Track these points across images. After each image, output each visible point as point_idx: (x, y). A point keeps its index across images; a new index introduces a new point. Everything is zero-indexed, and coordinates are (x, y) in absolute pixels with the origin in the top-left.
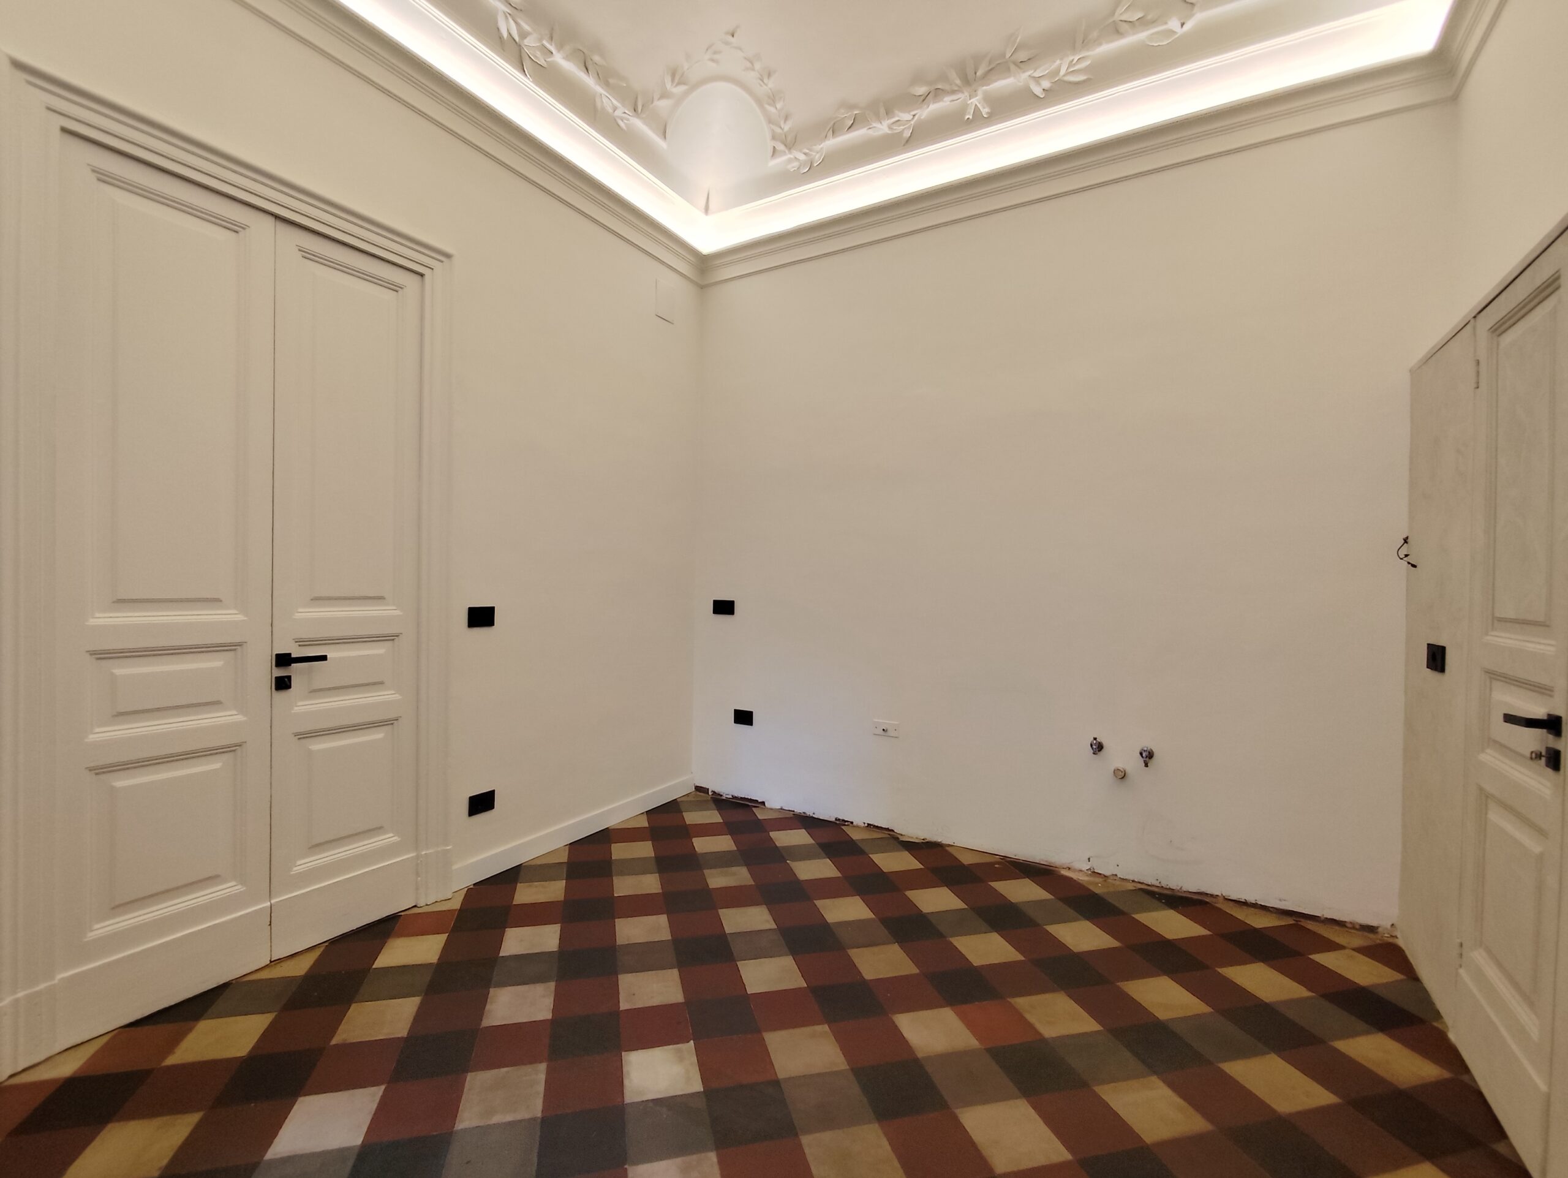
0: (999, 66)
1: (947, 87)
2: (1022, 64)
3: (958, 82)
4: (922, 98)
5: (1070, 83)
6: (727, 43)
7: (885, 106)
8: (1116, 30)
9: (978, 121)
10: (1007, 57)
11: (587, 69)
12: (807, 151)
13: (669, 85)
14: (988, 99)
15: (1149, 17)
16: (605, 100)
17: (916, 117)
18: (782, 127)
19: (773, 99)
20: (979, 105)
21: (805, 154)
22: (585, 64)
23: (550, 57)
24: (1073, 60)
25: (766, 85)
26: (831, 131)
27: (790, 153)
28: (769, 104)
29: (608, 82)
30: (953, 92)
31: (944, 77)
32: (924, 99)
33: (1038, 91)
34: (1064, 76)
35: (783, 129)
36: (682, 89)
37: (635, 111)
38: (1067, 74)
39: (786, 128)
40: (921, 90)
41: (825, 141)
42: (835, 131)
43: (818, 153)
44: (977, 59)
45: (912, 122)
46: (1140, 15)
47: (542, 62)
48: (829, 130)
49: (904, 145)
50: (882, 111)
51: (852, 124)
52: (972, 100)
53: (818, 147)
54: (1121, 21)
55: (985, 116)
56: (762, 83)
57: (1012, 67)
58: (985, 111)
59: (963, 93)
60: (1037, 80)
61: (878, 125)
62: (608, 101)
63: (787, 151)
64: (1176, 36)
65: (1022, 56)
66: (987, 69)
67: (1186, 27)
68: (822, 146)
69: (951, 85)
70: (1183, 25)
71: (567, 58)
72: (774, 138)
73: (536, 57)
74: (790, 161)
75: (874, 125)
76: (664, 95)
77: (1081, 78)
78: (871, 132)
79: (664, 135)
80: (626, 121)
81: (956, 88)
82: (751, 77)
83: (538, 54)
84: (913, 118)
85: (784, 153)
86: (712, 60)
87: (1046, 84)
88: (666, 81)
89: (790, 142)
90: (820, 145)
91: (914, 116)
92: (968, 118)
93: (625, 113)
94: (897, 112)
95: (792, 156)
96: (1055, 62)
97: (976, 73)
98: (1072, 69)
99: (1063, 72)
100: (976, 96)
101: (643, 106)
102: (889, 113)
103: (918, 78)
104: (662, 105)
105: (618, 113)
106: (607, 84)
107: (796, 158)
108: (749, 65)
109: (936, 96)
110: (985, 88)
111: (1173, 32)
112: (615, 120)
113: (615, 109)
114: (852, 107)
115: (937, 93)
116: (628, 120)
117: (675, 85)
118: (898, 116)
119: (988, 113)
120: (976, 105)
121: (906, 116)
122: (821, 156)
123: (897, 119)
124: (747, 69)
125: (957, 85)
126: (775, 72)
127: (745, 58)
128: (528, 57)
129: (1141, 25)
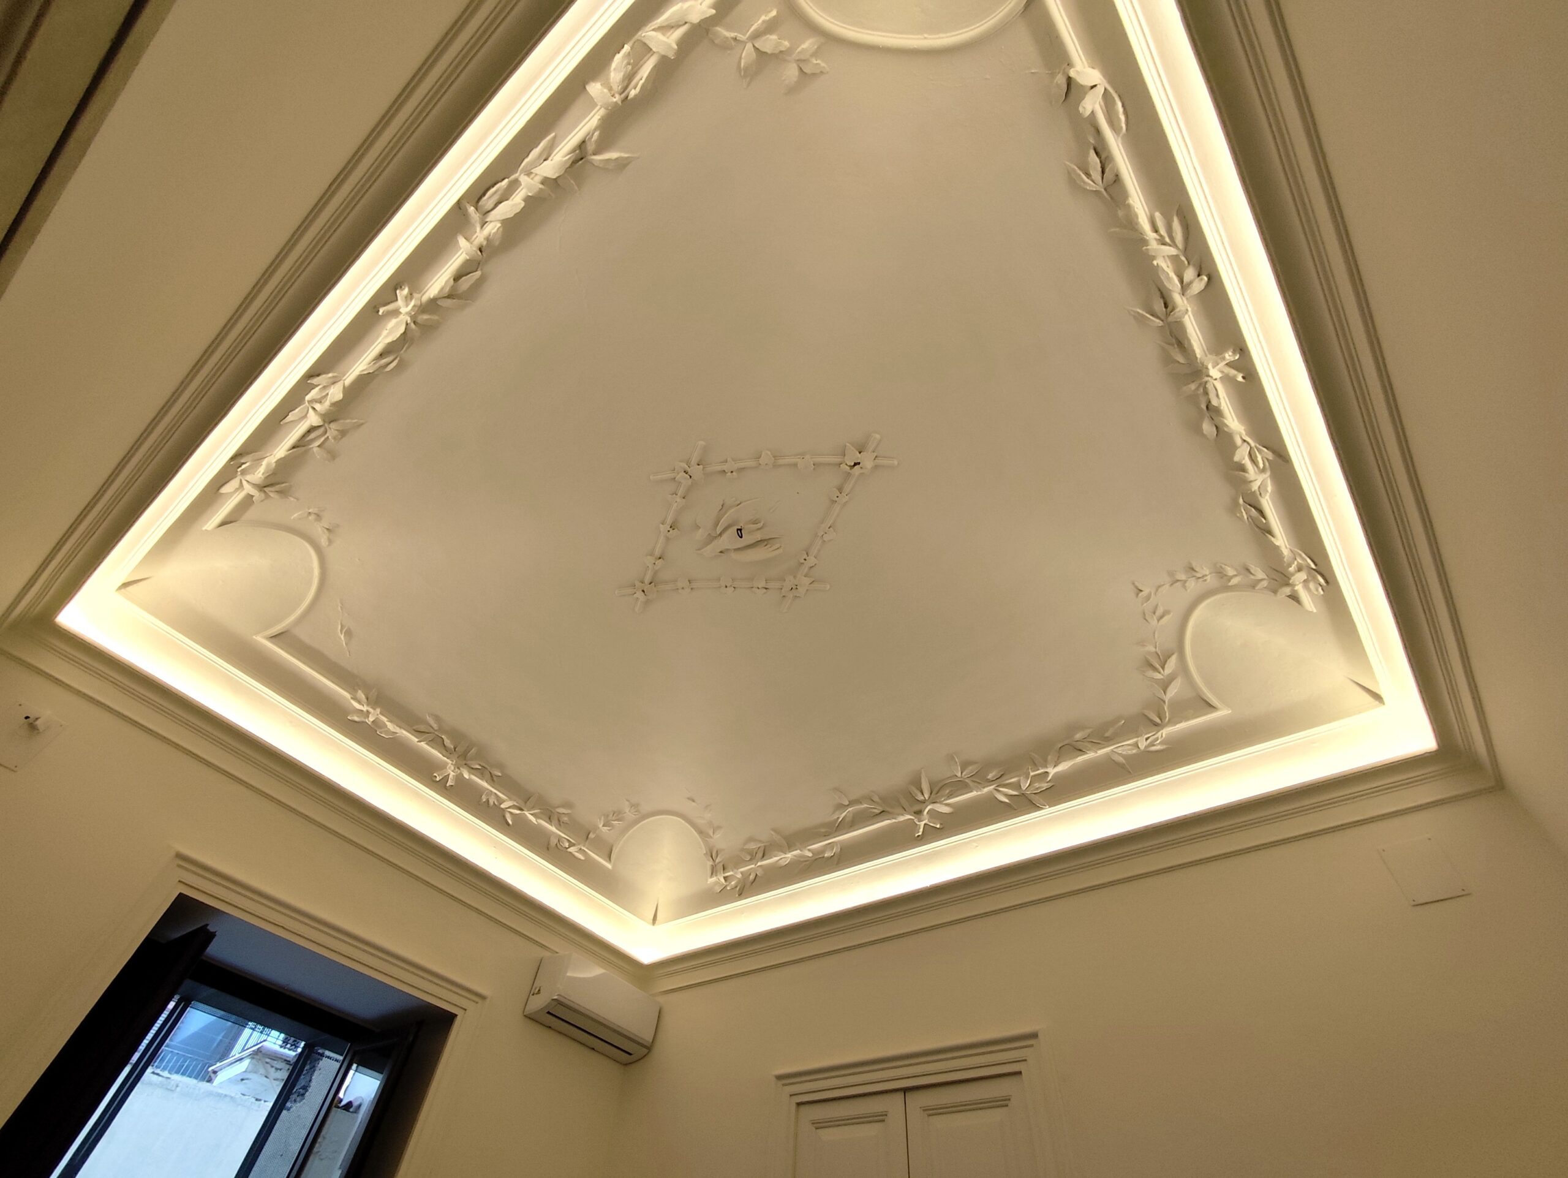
0: (1173, 334)
1: (1203, 398)
2: (1169, 307)
3: (1193, 386)
5: (1185, 241)
9: (1245, 367)
10: (1161, 324)
11: (1080, 750)
13: (1158, 676)
14: (1215, 350)
15: (1091, 142)
16: (1119, 751)
17: (1244, 437)
18: (1260, 578)
19: (1223, 575)
20: (1225, 362)
22: (1075, 748)
23: (1048, 776)
24: (1156, 240)
25: (1204, 576)
26: (1263, 534)
28: (1229, 580)
29: (1106, 738)
30: (1208, 394)
31: (1193, 399)
32: (1220, 427)
33: (1199, 285)
34: (1176, 250)
35: (1263, 580)
36: (1171, 663)
37: (1155, 725)
38: (1173, 244)
39: (1262, 575)
40: (1207, 428)
41: (1279, 546)
42: (1264, 530)
43: (1296, 559)
44: (1167, 358)
45: (1253, 444)
46: (1092, 154)
47: (1045, 786)
48: (1266, 539)
50: (1235, 475)
51: (1256, 510)
52: (1218, 372)
53: (1288, 555)
55: (1237, 355)
56: (1201, 579)
57: (1173, 319)
58: (1231, 356)
59: (1207, 380)
60: (1184, 287)
61: (1258, 484)
62: (1123, 748)
64: (1110, 92)
65: (1159, 306)
66: (1176, 349)
67: (1095, 78)
68: (1286, 551)
69: (1200, 394)
70: (1094, 88)
71: (1060, 762)
72: (1275, 592)
73: (1037, 789)
74: (1307, 589)
76: (1165, 685)
77: (1178, 225)
78: (1267, 493)
79: (1211, 707)
80: (1158, 742)
81: (1201, 390)
82: (1195, 586)
83: (1037, 785)
84: (1248, 443)
85: (1296, 590)
86: (1159, 620)
87: (1190, 274)
89: (1280, 578)
90: (1284, 553)
91: (1242, 441)
92: (1244, 378)
93: (1147, 739)
94: (1238, 460)
95: (1301, 584)
96: (1160, 262)
97: (1184, 363)
98: (1168, 241)
99: (1172, 251)
100: (1209, 367)
101: (1158, 714)
102: (1240, 468)
103: (1194, 427)
104: (1174, 692)
105: (1143, 745)
106: (1108, 740)
107: (1303, 582)
108: (1179, 583)
110: (1200, 354)
112: (1148, 752)
113: (1136, 745)
114: (1236, 501)
115: (1213, 412)
116: (1157, 739)
117: (1161, 669)
118: (1243, 459)
119: (1234, 352)
120: (1223, 367)
121: (1244, 451)
122: (1300, 555)
123: (1247, 462)
124: (1184, 587)
125: (1197, 389)
126: (1190, 564)
127: (1172, 584)
128: (1033, 795)
129: (1101, 151)
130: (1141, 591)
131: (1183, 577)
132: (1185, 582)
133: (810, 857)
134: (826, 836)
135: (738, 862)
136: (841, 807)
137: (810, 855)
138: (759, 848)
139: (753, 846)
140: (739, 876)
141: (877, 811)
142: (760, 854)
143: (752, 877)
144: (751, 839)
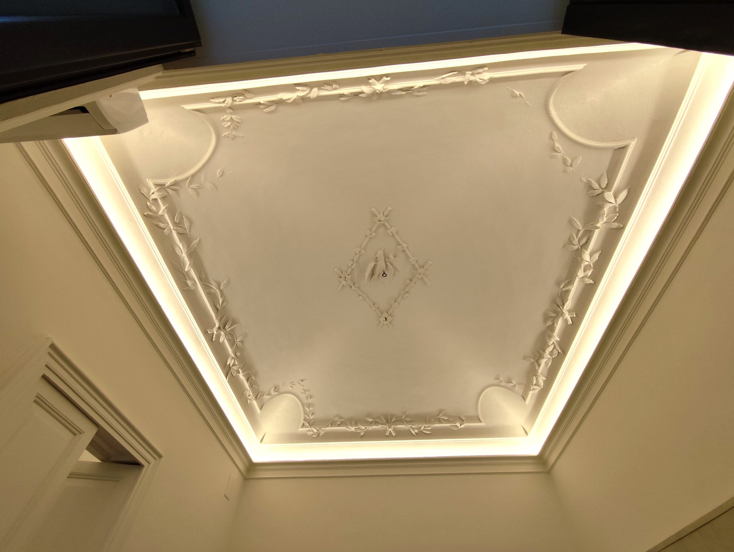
0: (400, 420)
1: (380, 422)
2: (408, 422)
4: (370, 423)
5: (423, 432)
6: (299, 383)
8: (440, 421)
9: (390, 437)
10: (403, 418)
11: (248, 380)
12: (319, 429)
13: (272, 391)
14: (395, 430)
15: (450, 420)
17: (367, 429)
18: (310, 417)
20: (392, 432)
22: (248, 378)
23: (238, 374)
24: (426, 426)
25: (308, 400)
28: (307, 407)
29: (253, 386)
30: (382, 424)
31: (379, 417)
33: (413, 432)
36: (276, 393)
37: (256, 397)
38: (423, 430)
40: (370, 420)
41: (327, 427)
42: (333, 424)
43: (323, 431)
44: (392, 416)
45: (365, 430)
46: (447, 419)
47: (234, 375)
48: (330, 423)
49: (360, 438)
50: (353, 422)
51: (340, 424)
54: (442, 419)
57: (405, 422)
59: (386, 425)
60: (413, 429)
62: (249, 392)
65: (408, 419)
66: (395, 420)
67: (462, 426)
68: (325, 429)
71: (243, 376)
72: (305, 420)
73: (234, 373)
74: (309, 431)
75: (349, 427)
76: (269, 394)
77: (429, 433)
78: (347, 429)
79: (261, 408)
80: (251, 401)
85: (307, 427)
86: (291, 386)
87: (416, 431)
89: (311, 423)
92: (387, 435)
93: (252, 398)
95: (311, 429)
96: (420, 425)
97: (391, 420)
98: (425, 429)
100: (391, 428)
101: (260, 396)
102: (356, 424)
103: (369, 415)
104: (266, 397)
105: (249, 397)
106: (251, 386)
108: (304, 391)
109: (375, 423)
110: (394, 426)
111: (457, 427)
112: (247, 399)
113: (249, 395)
114: (341, 418)
118: (360, 426)
119: (394, 435)
121: (363, 428)
125: (384, 422)
126: (313, 397)
128: (231, 373)
129: (447, 421)
130: (302, 381)
131: (307, 393)
132: (305, 394)
133: (184, 270)
134: (200, 279)
135: (171, 211)
136: (219, 285)
137: (186, 269)
138: (185, 229)
139: (186, 225)
140: (160, 213)
141: (218, 307)
142: (181, 230)
143: (162, 225)
144: (191, 222)
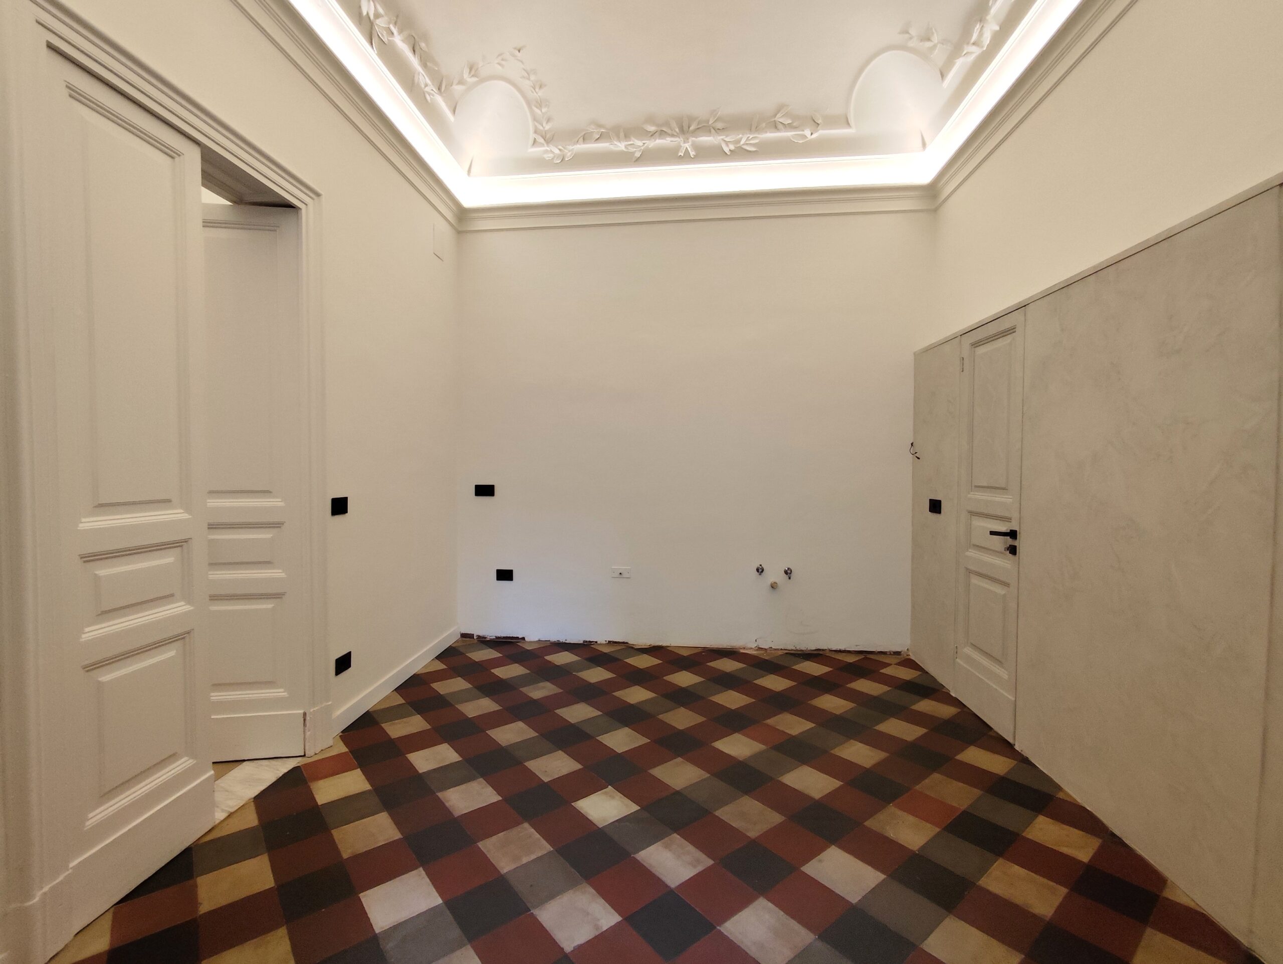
0: (705, 128)
1: (669, 131)
2: (718, 131)
3: (677, 130)
4: (651, 134)
5: (746, 150)
6: (514, 56)
7: (627, 132)
8: (775, 126)
9: (686, 158)
10: (710, 123)
11: (414, 51)
12: (562, 148)
13: (466, 76)
14: (695, 147)
15: (794, 124)
16: (421, 78)
17: (646, 145)
18: (544, 125)
19: (540, 104)
20: (689, 149)
21: (560, 150)
22: (414, 47)
23: (391, 37)
24: (749, 137)
25: (537, 93)
26: (582, 138)
27: (548, 147)
28: (537, 107)
29: (426, 64)
30: (673, 136)
31: (667, 124)
32: (653, 135)
33: (726, 150)
34: (743, 145)
35: (544, 128)
36: (474, 79)
37: (439, 89)
38: (745, 144)
39: (547, 127)
40: (652, 129)
41: (576, 145)
42: (585, 139)
43: (569, 151)
44: (691, 119)
45: (642, 148)
46: (790, 122)
47: (385, 40)
48: (580, 138)
49: (635, 162)
50: (622, 135)
51: (599, 138)
52: (685, 144)
53: (571, 147)
54: (780, 122)
55: (692, 157)
56: (533, 90)
57: (713, 130)
58: (692, 154)
59: (679, 138)
60: (727, 143)
61: (619, 144)
62: (423, 78)
63: (545, 145)
64: (808, 139)
65: (719, 125)
66: (697, 127)
67: (814, 136)
68: (573, 147)
69: (672, 130)
70: (812, 134)
71: (403, 41)
72: (536, 132)
73: (382, 35)
74: (546, 152)
75: (615, 143)
76: (461, 82)
77: (753, 149)
78: (612, 147)
79: (454, 112)
80: (432, 97)
81: (675, 134)
82: (526, 85)
83: (385, 33)
85: (542, 145)
86: (499, 64)
87: (732, 147)
88: (464, 72)
89: (549, 139)
90: (572, 146)
91: (644, 144)
92: (681, 155)
93: (432, 90)
94: (633, 138)
95: (548, 149)
96: (739, 135)
97: (689, 128)
98: (747, 142)
99: (742, 142)
100: (688, 142)
101: (446, 87)
102: (627, 137)
103: (650, 120)
104: (458, 89)
105: (427, 89)
106: (424, 65)
107: (551, 150)
108: (526, 75)
109: (660, 134)
110: (694, 139)
111: (806, 137)
112: (424, 94)
113: (426, 85)
114: (600, 126)
115: (662, 134)
116: (433, 95)
117: (470, 76)
118: (633, 141)
119: (694, 155)
120: (687, 148)
121: (639, 143)
122: (572, 154)
123: (632, 142)
124: (523, 77)
125: (677, 132)
126: (545, 85)
127: (524, 70)
128: (377, 35)
129: (790, 127)
130: (519, 51)
131: (533, 78)
132: (529, 79)
